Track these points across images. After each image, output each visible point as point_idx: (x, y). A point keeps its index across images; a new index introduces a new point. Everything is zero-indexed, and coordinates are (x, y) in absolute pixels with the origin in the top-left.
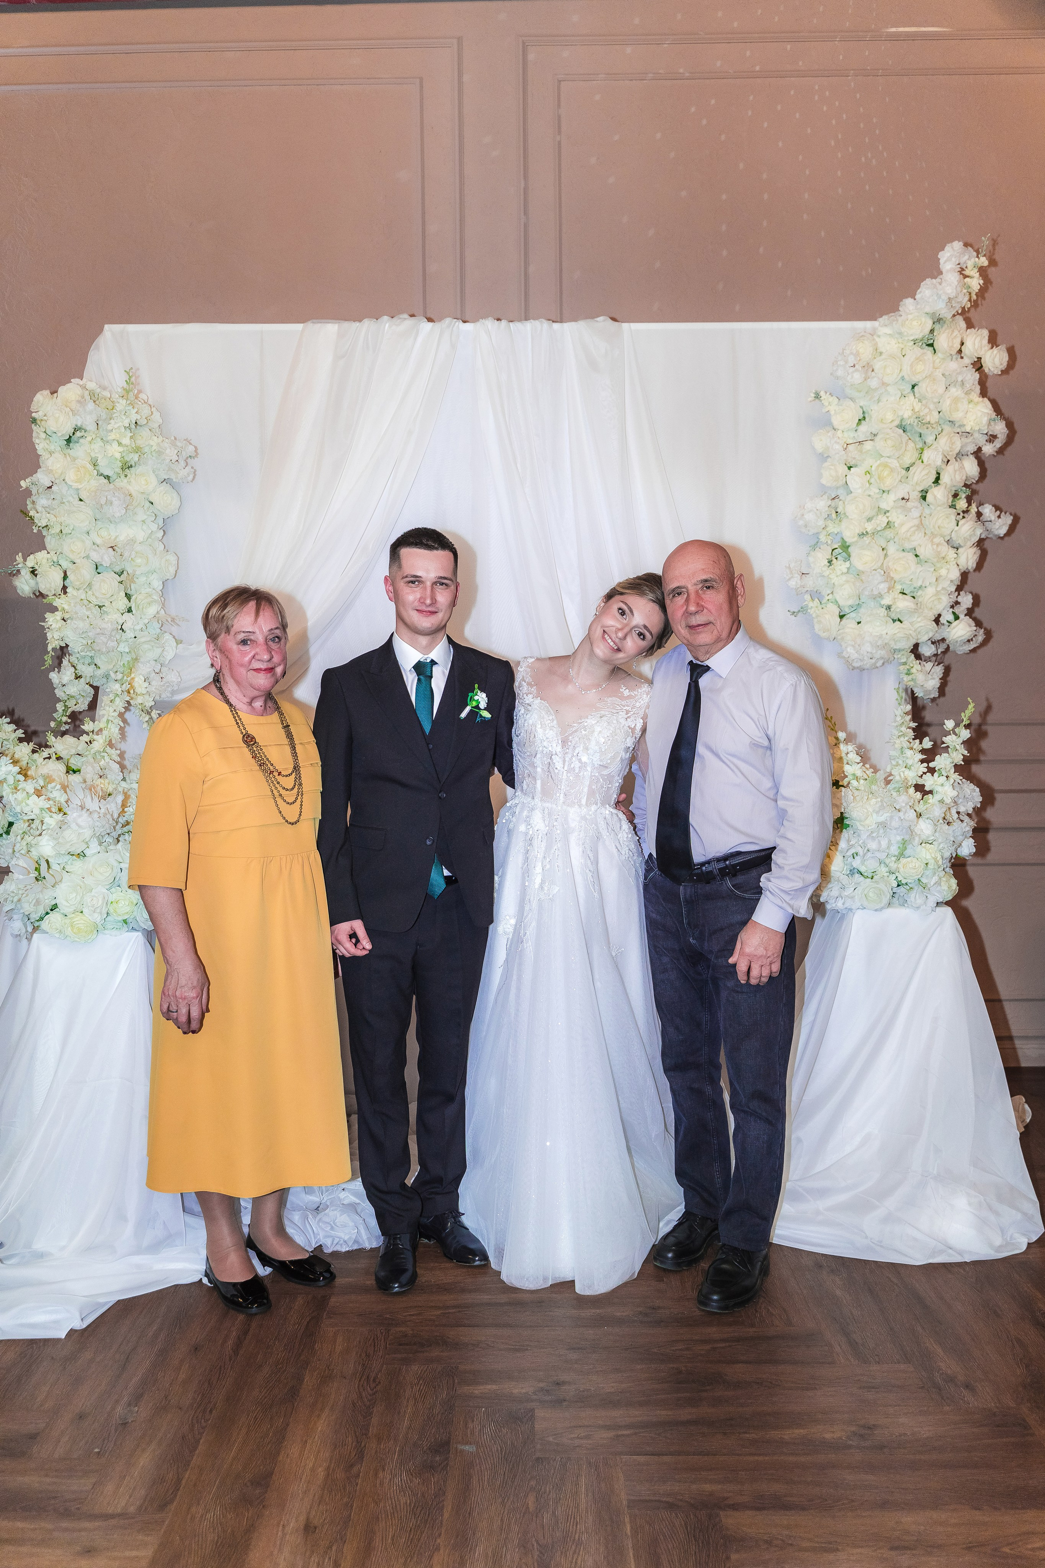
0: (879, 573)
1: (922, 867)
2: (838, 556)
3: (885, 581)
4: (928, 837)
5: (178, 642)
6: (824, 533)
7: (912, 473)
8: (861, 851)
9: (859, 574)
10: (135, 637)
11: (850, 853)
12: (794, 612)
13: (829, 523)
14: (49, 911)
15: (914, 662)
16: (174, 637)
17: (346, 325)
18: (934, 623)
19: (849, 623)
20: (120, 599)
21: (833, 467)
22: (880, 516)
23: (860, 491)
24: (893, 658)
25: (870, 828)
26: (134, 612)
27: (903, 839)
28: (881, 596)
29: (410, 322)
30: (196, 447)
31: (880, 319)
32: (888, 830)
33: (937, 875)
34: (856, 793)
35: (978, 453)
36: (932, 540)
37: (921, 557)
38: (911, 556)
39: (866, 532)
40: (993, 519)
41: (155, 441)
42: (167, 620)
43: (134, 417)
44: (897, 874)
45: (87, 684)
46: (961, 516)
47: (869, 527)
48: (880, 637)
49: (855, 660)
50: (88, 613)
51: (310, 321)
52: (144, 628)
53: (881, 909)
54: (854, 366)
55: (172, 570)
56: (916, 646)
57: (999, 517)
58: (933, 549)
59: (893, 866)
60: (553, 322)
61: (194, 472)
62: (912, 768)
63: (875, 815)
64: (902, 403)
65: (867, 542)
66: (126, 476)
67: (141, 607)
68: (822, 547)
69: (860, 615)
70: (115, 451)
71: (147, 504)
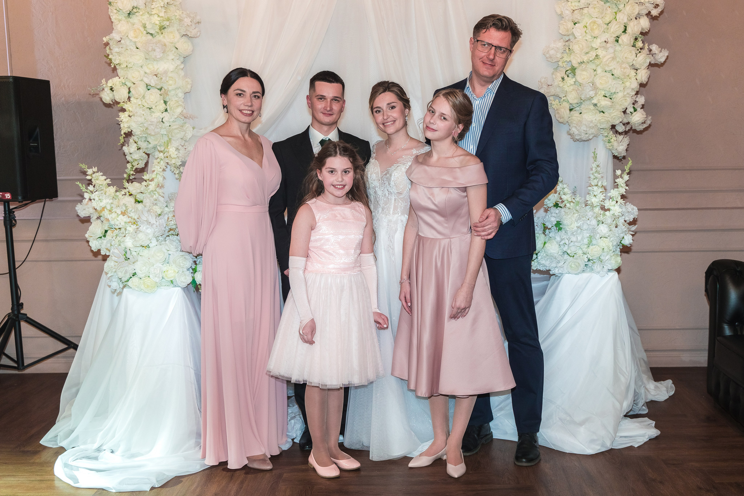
0: (590, 85)
1: (601, 250)
2: (570, 75)
3: (594, 90)
4: (605, 234)
5: (194, 128)
6: (561, 61)
7: (610, 26)
8: (567, 244)
9: (580, 85)
10: (170, 126)
11: (562, 243)
13: (565, 55)
14: (132, 276)
15: (612, 136)
16: (191, 125)
18: (622, 113)
19: (575, 114)
20: (161, 104)
21: (565, 23)
22: (592, 52)
23: (580, 37)
24: (599, 133)
25: (573, 229)
26: (169, 111)
27: (590, 236)
28: (591, 98)
32: (582, 230)
33: (609, 255)
34: (568, 210)
35: (649, 14)
36: (621, 66)
37: (616, 75)
38: (609, 75)
39: (584, 62)
40: (657, 53)
41: (178, 13)
44: (588, 254)
45: (144, 152)
46: (638, 51)
47: (585, 59)
48: (591, 122)
49: (577, 135)
50: (143, 113)
52: (175, 120)
53: (579, 273)
55: (189, 86)
56: (614, 126)
57: (661, 51)
58: (621, 71)
59: (585, 250)
61: (201, 31)
62: (597, 196)
63: (576, 222)
65: (584, 67)
66: (162, 33)
67: (172, 109)
68: (560, 69)
69: (581, 109)
70: (156, 20)
71: (175, 49)
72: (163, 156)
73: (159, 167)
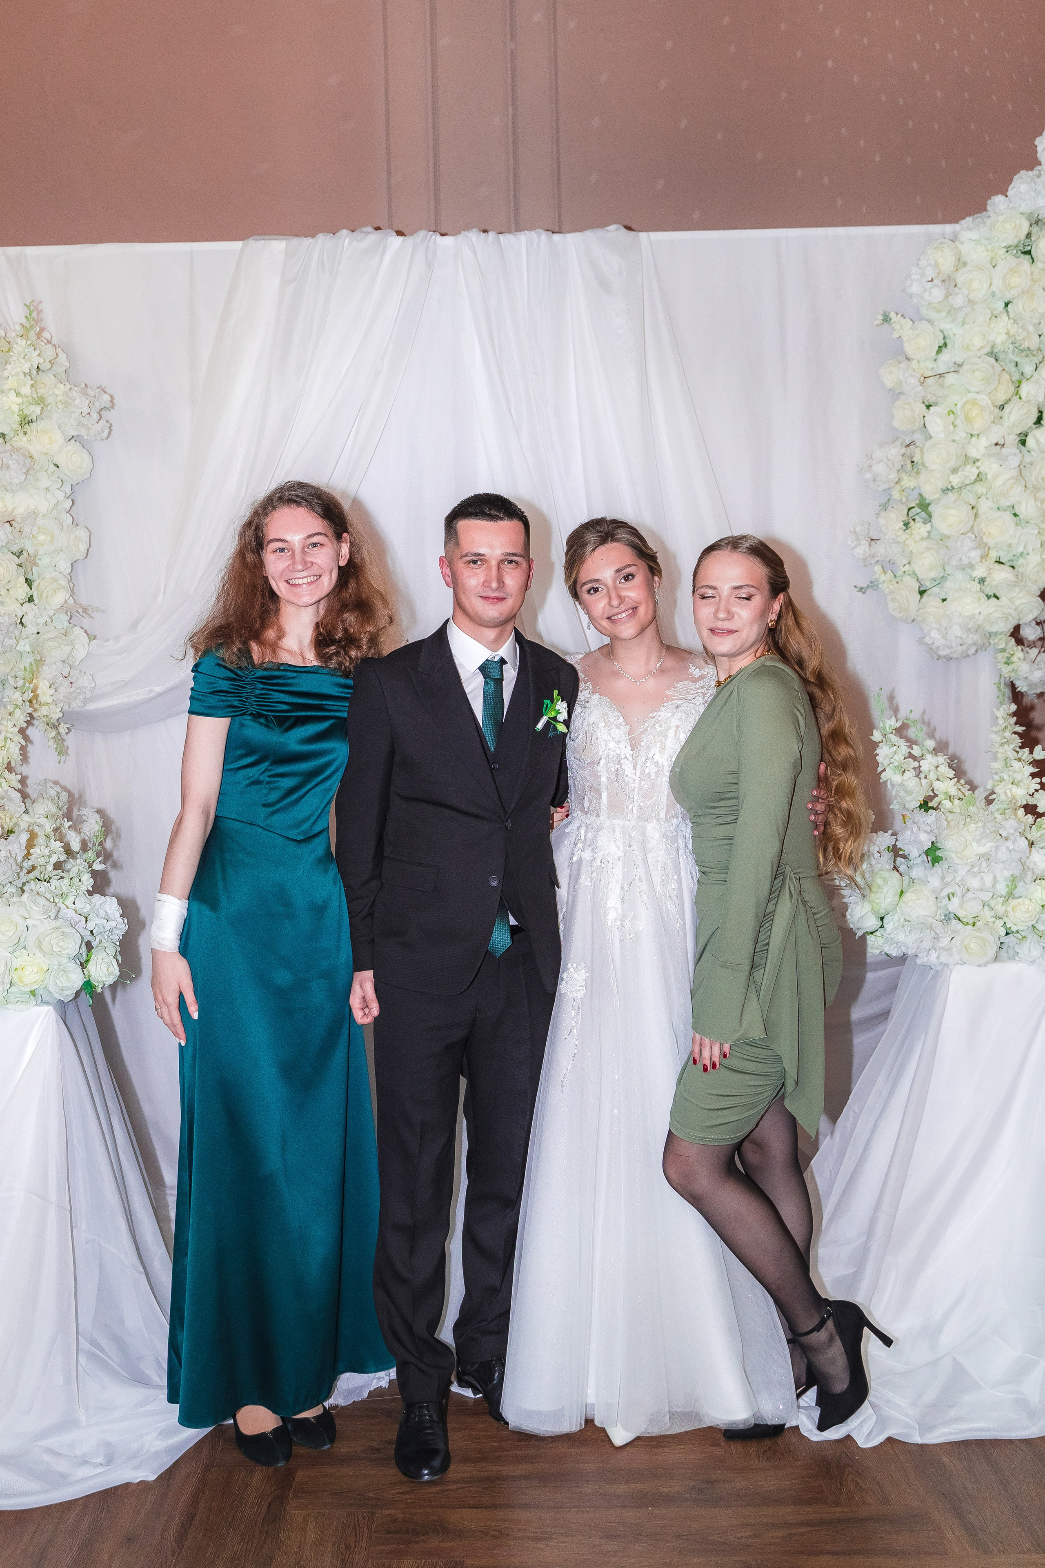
0: (969, 537)
1: (1038, 910)
2: (916, 517)
3: (976, 548)
5: (91, 637)
6: (898, 488)
7: (1007, 412)
8: (958, 891)
9: (943, 538)
10: (38, 633)
11: (944, 893)
12: (862, 588)
13: (905, 477)
15: (1015, 648)
16: (86, 632)
17: (295, 241)
18: (1039, 599)
19: (931, 601)
20: (19, 585)
21: (907, 407)
22: (968, 467)
23: (942, 435)
24: (988, 644)
25: (969, 861)
26: (36, 601)
27: (1012, 875)
28: (971, 566)
29: (375, 236)
30: (111, 396)
31: (963, 222)
32: (992, 863)
34: (950, 817)
36: (1035, 495)
37: (1021, 516)
38: (1008, 516)
39: (952, 486)
41: (60, 389)
42: (78, 612)
43: (36, 361)
44: (1005, 919)
47: (955, 480)
48: (972, 617)
49: (941, 648)
51: (251, 238)
52: (49, 621)
53: (986, 964)
54: (932, 280)
55: (83, 548)
56: (1017, 628)
58: (1037, 506)
59: (1000, 909)
60: (553, 232)
61: (110, 428)
62: (1022, 784)
63: (974, 844)
64: (993, 325)
65: (954, 499)
66: (25, 433)
67: (44, 595)
68: (895, 506)
69: (945, 590)
70: (12, 402)
71: (53, 468)
72: (21, 699)
73: (10, 724)
